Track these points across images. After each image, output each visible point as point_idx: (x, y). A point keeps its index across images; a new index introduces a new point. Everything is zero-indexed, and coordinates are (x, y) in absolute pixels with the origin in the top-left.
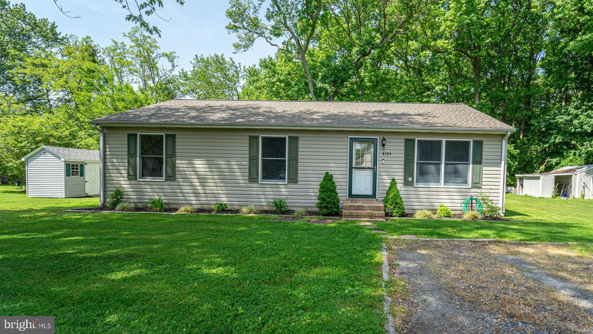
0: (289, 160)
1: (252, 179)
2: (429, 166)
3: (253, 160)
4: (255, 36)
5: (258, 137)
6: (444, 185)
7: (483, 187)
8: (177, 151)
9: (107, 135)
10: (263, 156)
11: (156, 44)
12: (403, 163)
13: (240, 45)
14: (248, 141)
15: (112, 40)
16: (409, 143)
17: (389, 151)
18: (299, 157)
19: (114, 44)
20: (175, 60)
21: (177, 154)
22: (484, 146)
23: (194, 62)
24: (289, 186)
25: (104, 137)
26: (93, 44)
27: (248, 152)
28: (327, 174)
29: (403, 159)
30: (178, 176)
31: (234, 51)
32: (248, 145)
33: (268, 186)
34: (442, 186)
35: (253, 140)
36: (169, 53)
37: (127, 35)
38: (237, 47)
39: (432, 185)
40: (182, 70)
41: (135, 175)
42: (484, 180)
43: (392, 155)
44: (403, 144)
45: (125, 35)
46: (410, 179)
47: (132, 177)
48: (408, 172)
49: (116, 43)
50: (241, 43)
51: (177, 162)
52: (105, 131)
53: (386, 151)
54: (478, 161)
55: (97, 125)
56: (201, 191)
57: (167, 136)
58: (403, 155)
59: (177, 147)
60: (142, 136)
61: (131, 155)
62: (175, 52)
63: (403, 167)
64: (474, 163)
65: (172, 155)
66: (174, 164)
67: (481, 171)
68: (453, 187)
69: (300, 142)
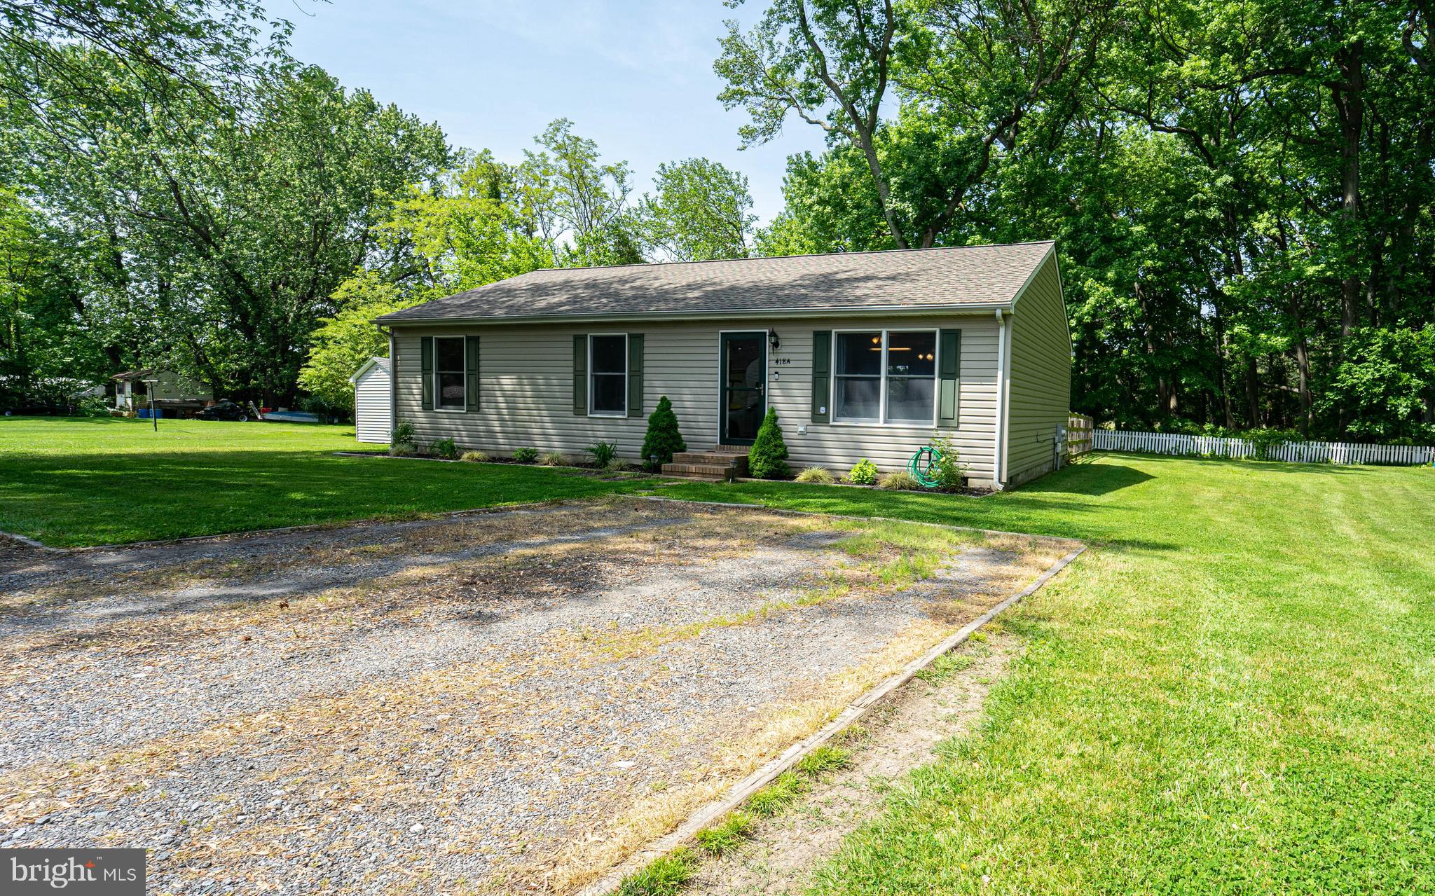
0: (630, 377)
1: (579, 410)
2: (858, 383)
3: (579, 375)
4: (783, 105)
5: (585, 337)
6: (885, 422)
7: (962, 427)
8: (482, 363)
9: (398, 341)
10: (594, 369)
11: (595, 150)
12: (810, 378)
13: (754, 130)
14: (571, 345)
15: (525, 151)
16: (821, 340)
17: (787, 357)
18: (646, 370)
19: (527, 159)
20: (627, 178)
21: (482, 369)
22: (963, 341)
23: (659, 178)
24: (631, 422)
25: (395, 344)
26: (495, 162)
27: (571, 363)
28: (663, 399)
29: (810, 371)
30: (483, 405)
31: (741, 145)
32: (571, 351)
33: (600, 421)
34: (881, 424)
35: (579, 341)
36: (614, 166)
37: (542, 139)
38: (748, 134)
39: (863, 422)
40: (646, 196)
41: (431, 403)
42: (962, 411)
43: (792, 364)
44: (811, 343)
45: (538, 141)
46: (823, 410)
47: (427, 406)
48: (819, 396)
49: (531, 155)
50: (756, 125)
51: (483, 381)
52: (396, 335)
53: (781, 357)
54: (951, 372)
55: (381, 325)
56: (498, 429)
57: (469, 339)
58: (810, 364)
59: (481, 357)
60: (440, 341)
61: (426, 371)
62: (626, 163)
63: (810, 385)
64: (944, 376)
65: (476, 372)
66: (478, 384)
67: (957, 392)
68: (902, 426)
69: (646, 344)
